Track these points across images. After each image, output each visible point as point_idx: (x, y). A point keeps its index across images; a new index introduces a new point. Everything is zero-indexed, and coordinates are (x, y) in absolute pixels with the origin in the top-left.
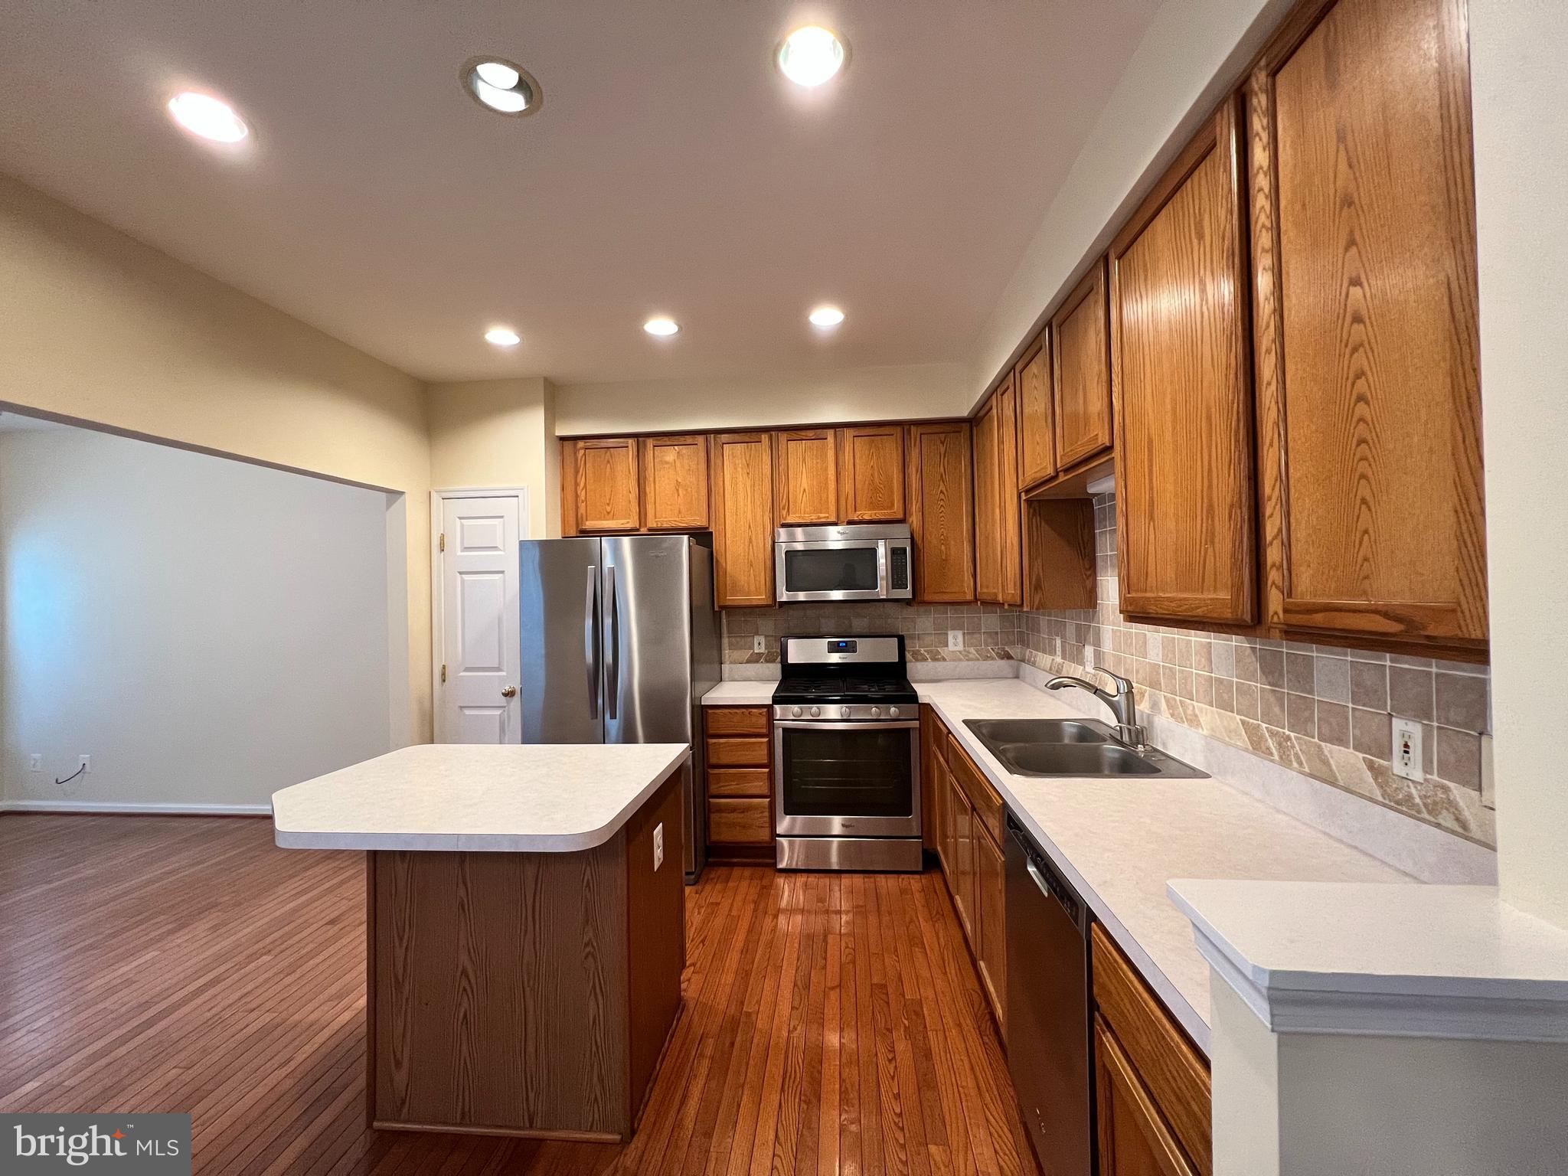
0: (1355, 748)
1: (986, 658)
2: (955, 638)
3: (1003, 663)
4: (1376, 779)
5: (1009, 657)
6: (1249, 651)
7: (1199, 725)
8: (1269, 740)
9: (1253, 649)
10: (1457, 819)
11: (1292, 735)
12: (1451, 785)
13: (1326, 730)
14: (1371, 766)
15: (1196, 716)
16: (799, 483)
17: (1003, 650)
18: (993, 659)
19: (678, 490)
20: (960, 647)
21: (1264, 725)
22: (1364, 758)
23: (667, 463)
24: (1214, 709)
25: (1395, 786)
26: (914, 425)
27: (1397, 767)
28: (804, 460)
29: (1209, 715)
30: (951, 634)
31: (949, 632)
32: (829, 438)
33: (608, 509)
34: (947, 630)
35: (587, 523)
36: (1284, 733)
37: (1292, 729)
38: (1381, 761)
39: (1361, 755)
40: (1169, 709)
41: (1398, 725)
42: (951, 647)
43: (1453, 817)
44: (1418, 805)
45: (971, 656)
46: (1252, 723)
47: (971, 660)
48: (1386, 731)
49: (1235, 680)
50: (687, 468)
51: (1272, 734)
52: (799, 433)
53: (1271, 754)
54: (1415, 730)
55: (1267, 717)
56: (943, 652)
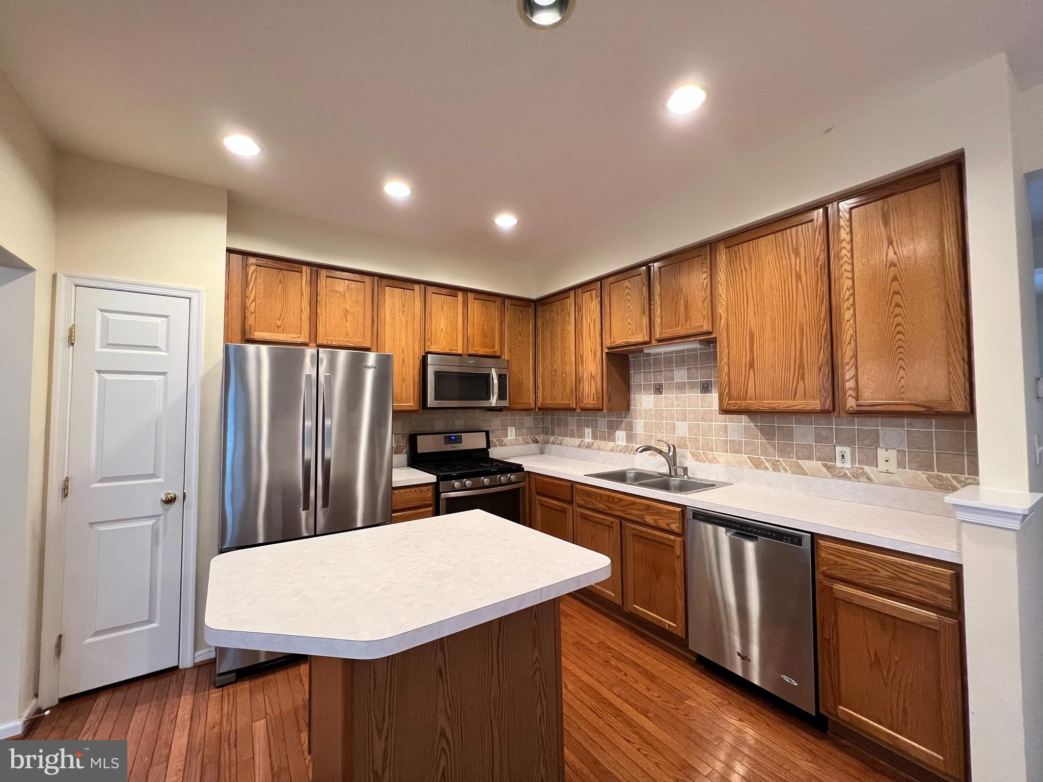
0: (816, 460)
1: (527, 443)
2: (511, 431)
3: (535, 445)
4: (828, 470)
5: (537, 442)
6: (754, 427)
7: (717, 462)
8: (766, 463)
9: (756, 426)
10: (867, 478)
11: (781, 459)
12: (864, 467)
13: (800, 454)
14: (825, 466)
15: (715, 458)
16: (438, 325)
17: (535, 438)
18: (530, 443)
19: (346, 316)
20: (514, 437)
21: (763, 457)
22: (822, 463)
23: (337, 292)
24: (729, 453)
25: (838, 471)
26: (507, 298)
27: (839, 464)
28: (442, 309)
29: (724, 457)
30: (509, 429)
31: (509, 428)
32: (459, 296)
33: (279, 323)
34: (507, 427)
35: (256, 333)
36: (776, 459)
37: (781, 456)
38: (831, 463)
39: (820, 462)
40: (693, 457)
41: (839, 449)
42: (509, 438)
43: (866, 478)
44: (849, 476)
45: (520, 442)
46: (755, 458)
47: (521, 444)
48: (833, 451)
49: (743, 440)
50: (354, 299)
51: (768, 461)
52: (440, 289)
53: (768, 469)
54: (847, 450)
55: (765, 453)
56: (506, 440)
